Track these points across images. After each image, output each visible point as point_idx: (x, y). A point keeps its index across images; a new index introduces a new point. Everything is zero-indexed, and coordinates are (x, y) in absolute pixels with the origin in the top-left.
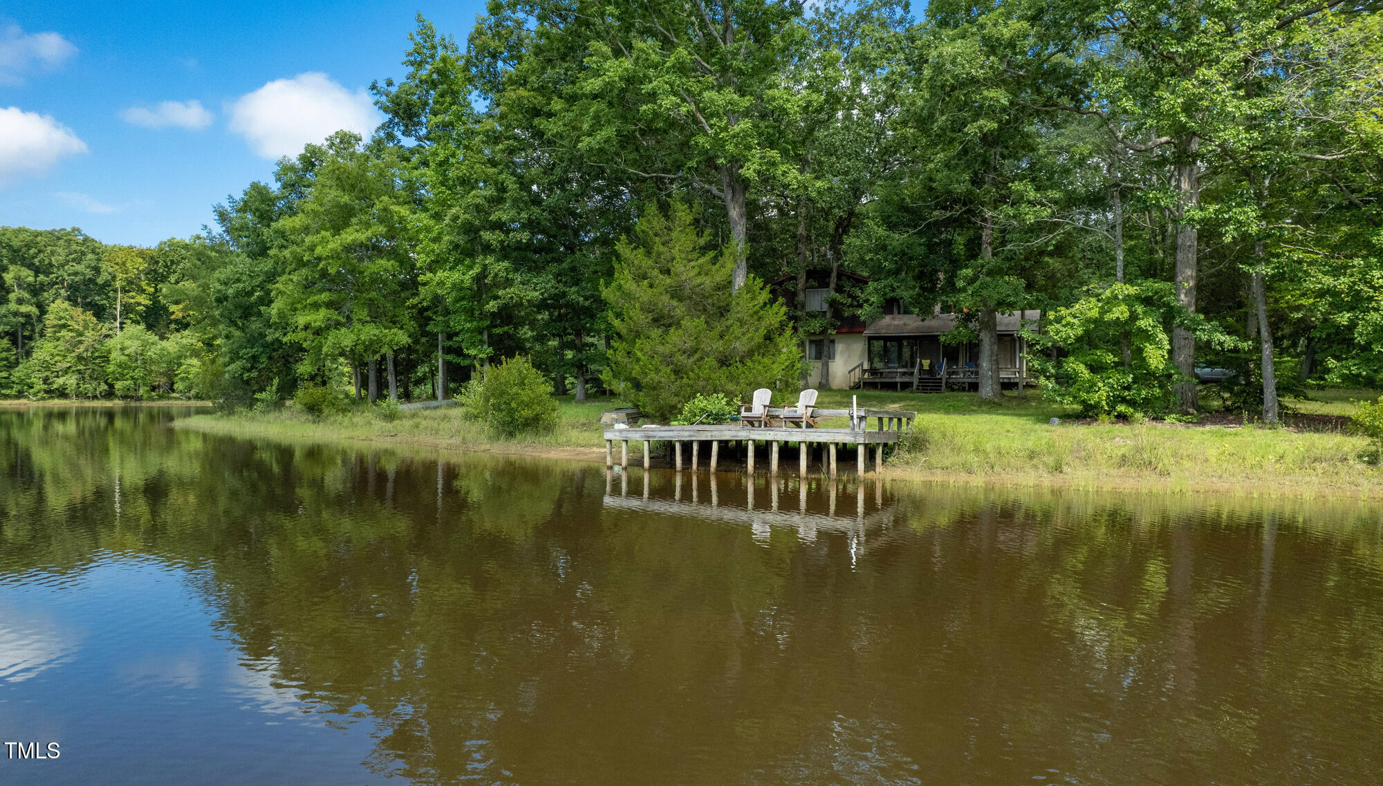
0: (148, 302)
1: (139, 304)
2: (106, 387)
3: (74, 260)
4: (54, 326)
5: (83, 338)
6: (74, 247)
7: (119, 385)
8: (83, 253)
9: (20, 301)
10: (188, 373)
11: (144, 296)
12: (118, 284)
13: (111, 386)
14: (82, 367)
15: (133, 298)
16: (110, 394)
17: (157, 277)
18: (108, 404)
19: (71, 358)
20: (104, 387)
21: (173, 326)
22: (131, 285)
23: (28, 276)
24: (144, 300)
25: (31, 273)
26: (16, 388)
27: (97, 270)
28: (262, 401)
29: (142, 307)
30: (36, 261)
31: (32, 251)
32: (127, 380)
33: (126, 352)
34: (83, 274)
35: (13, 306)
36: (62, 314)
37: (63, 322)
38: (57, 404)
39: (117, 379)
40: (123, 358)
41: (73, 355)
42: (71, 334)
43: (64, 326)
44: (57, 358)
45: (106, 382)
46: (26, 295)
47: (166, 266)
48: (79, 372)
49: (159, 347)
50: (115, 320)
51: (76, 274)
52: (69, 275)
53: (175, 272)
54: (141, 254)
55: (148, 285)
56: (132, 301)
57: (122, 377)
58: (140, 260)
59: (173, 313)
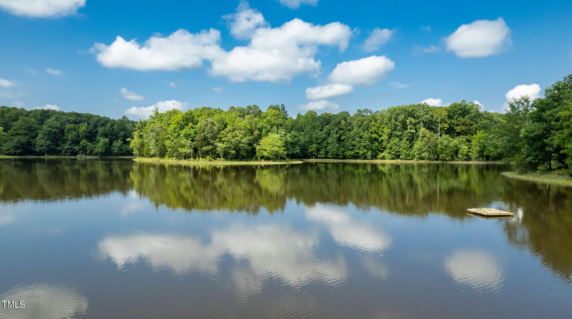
0: (448, 126)
1: (445, 127)
2: (437, 156)
3: (425, 114)
4: (422, 136)
5: (430, 140)
6: (425, 109)
7: (441, 156)
8: (428, 111)
9: (411, 129)
10: (463, 151)
11: (447, 124)
12: (439, 120)
13: (438, 156)
14: (429, 150)
15: (443, 125)
16: (437, 159)
17: (450, 117)
18: (437, 162)
19: (427, 147)
20: (436, 156)
21: (455, 134)
22: (443, 121)
23: (413, 121)
24: (446, 126)
25: (414, 119)
26: (411, 156)
27: (432, 116)
28: (540, 170)
29: (446, 128)
30: (415, 115)
31: (414, 112)
32: (443, 154)
33: (443, 144)
34: (429, 118)
35: (409, 130)
36: (424, 132)
37: (424, 135)
38: (422, 162)
39: (440, 154)
40: (442, 146)
41: (427, 146)
42: (427, 139)
43: (424, 136)
44: (423, 147)
45: (436, 155)
46: (412, 127)
47: (453, 113)
48: (429, 151)
49: (453, 142)
50: (438, 133)
51: (427, 118)
52: (425, 119)
53: (456, 115)
54: (446, 109)
55: (448, 120)
56: (443, 126)
57: (442, 153)
58: (446, 112)
59: (456, 130)
